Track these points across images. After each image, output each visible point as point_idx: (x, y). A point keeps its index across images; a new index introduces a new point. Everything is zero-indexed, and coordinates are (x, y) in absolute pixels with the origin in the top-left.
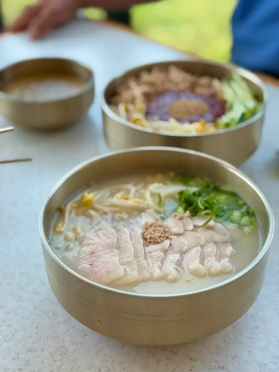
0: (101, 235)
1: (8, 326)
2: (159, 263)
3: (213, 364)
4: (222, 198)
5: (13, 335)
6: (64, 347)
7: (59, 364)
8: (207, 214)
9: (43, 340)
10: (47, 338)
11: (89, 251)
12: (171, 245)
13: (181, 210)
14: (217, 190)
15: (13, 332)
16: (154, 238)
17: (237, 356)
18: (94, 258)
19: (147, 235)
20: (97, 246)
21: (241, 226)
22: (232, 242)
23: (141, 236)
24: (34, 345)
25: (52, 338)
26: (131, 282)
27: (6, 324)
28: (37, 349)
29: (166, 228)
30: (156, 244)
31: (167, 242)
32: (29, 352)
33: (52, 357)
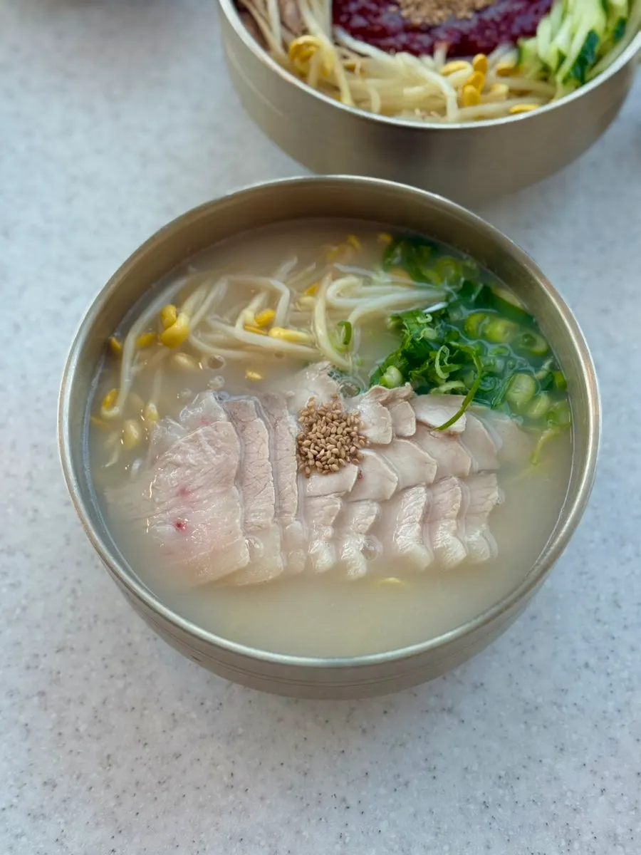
0: (203, 440)
1: (13, 586)
2: (329, 532)
3: (432, 701)
4: (499, 329)
5: (24, 609)
6: (130, 644)
7: (120, 684)
8: (454, 392)
9: (85, 626)
10: (95, 622)
11: (176, 486)
12: (360, 476)
13: (393, 374)
14: (487, 300)
15: (24, 602)
16: (323, 458)
17: (482, 684)
18: (184, 508)
19: (309, 447)
20: (193, 474)
21: (528, 424)
22: (502, 471)
23: (294, 448)
24: (69, 636)
25: (106, 622)
26: (265, 581)
27: (8, 581)
28: (74, 647)
29: (353, 424)
30: (327, 474)
31: (352, 471)
32: (58, 651)
33: (106, 667)
